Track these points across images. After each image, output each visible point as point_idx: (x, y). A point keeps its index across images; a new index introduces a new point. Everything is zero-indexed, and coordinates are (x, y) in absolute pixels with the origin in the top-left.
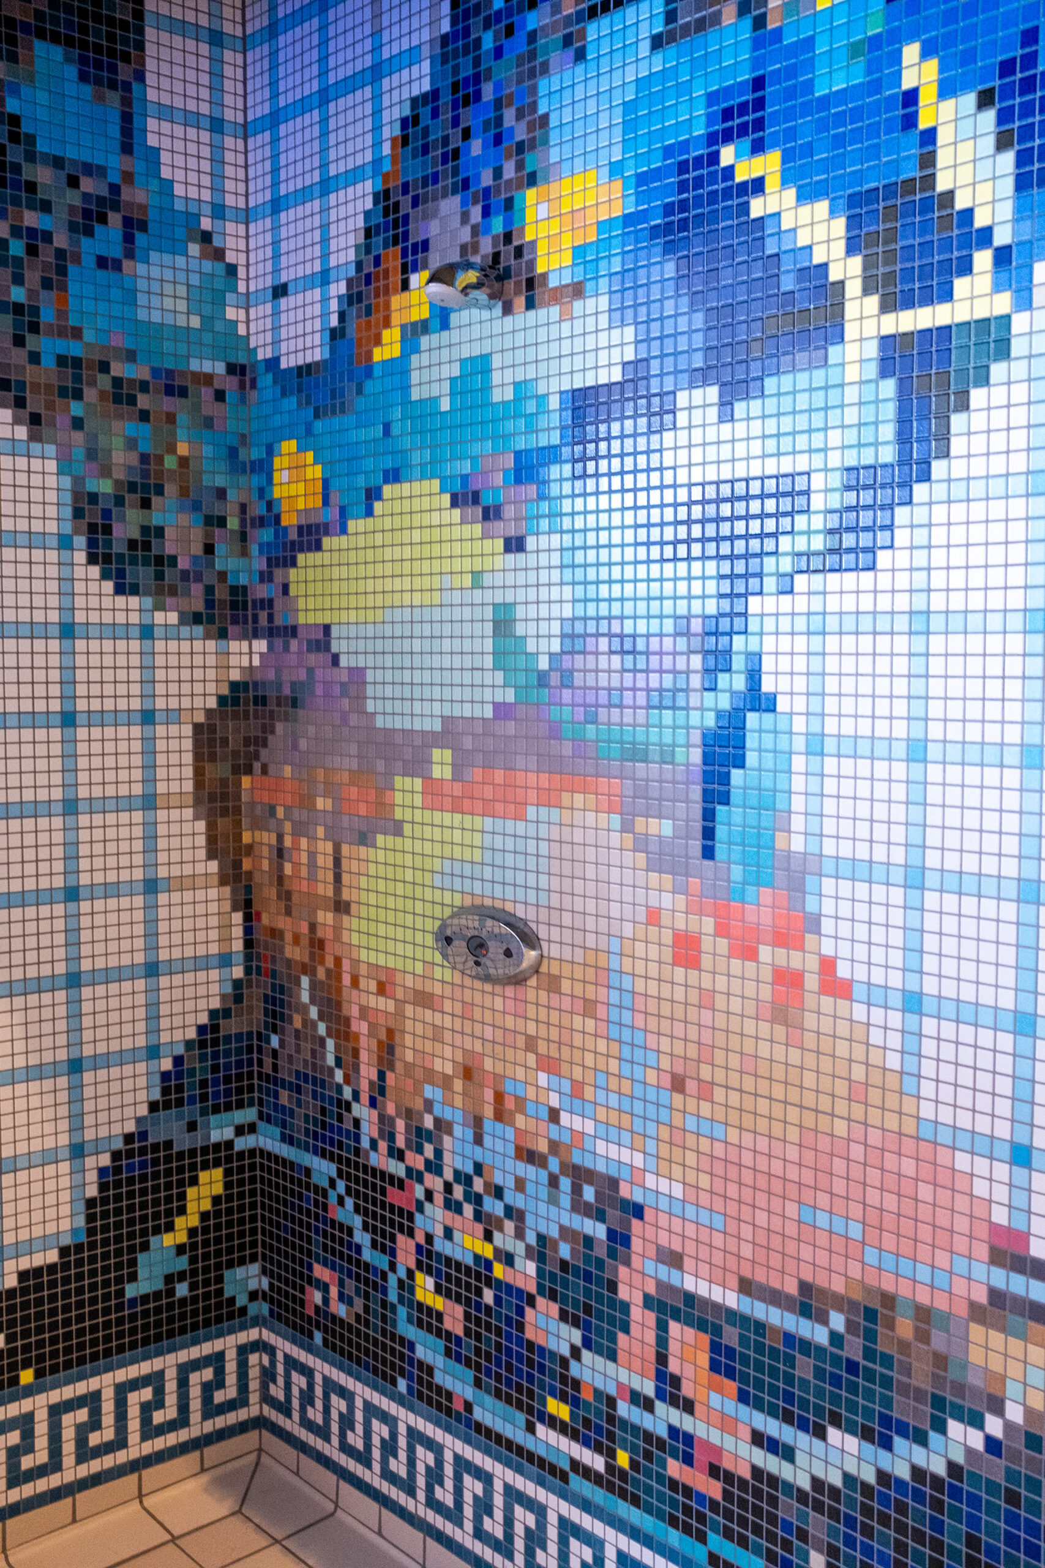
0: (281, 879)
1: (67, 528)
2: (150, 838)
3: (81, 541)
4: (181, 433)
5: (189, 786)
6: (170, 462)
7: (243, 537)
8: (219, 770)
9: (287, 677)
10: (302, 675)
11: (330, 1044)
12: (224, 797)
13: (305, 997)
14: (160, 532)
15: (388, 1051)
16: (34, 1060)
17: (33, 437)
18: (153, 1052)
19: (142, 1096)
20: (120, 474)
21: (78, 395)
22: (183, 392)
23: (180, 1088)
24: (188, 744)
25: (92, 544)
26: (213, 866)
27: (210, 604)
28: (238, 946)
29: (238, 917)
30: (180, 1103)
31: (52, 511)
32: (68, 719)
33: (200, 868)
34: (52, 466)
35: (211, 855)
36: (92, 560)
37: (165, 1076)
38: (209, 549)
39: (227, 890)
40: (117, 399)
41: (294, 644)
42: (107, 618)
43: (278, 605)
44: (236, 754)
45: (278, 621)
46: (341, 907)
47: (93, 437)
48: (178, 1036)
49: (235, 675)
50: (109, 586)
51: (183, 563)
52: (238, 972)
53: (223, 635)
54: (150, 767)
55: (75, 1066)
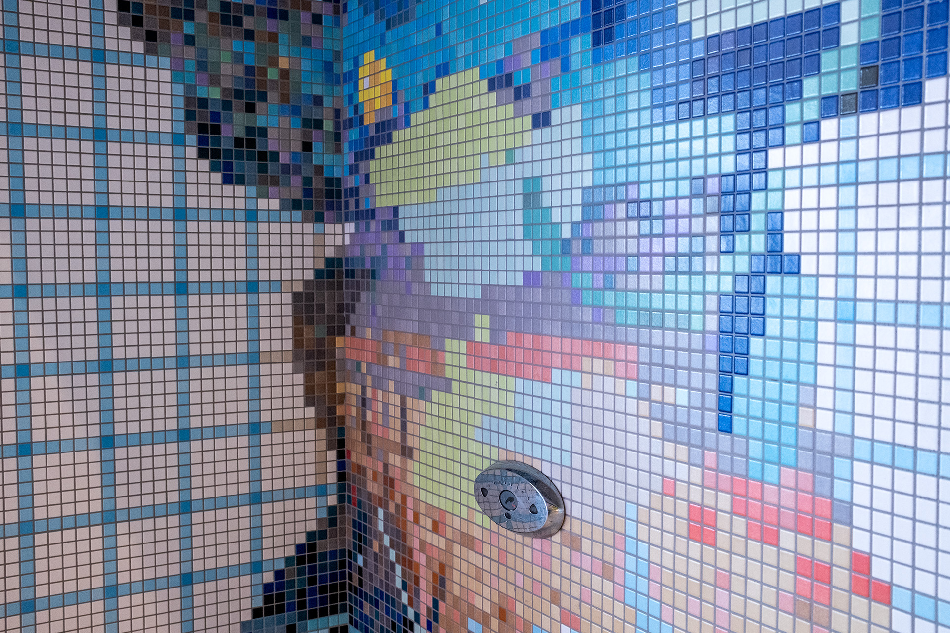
0: (364, 423)
1: (180, 128)
2: (255, 388)
3: (192, 139)
4: (282, 50)
5: (289, 345)
6: (272, 74)
7: (338, 137)
8: (318, 331)
9: (370, 252)
10: (378, 252)
11: (398, 568)
12: (321, 354)
13: (381, 527)
14: (263, 132)
15: (440, 581)
16: (149, 574)
17: (149, 51)
18: (256, 567)
19: (247, 604)
20: (227, 83)
21: (190, 16)
22: (284, 16)
23: (280, 597)
24: (288, 310)
25: (202, 141)
26: (311, 412)
27: (308, 192)
28: (332, 478)
29: (332, 455)
30: (280, 609)
31: (166, 114)
32: (181, 288)
33: (299, 414)
34: (166, 75)
35: (308, 403)
36: (202, 154)
37: (267, 587)
38: (307, 147)
39: (323, 432)
40: (225, 20)
41: (373, 225)
42: (216, 203)
43: (362, 194)
44: (331, 318)
45: (362, 207)
46: (407, 452)
47: (203, 52)
48: (279, 553)
49: (330, 253)
50: (217, 177)
51: (284, 158)
52: (332, 500)
53: (319, 218)
54: (254, 329)
55: (187, 579)
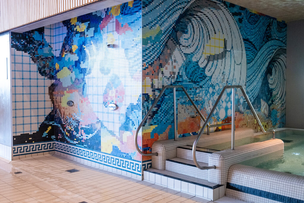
0: (56, 101)
1: (37, 70)
2: (45, 97)
3: (39, 72)
4: (47, 62)
5: (48, 92)
6: (46, 65)
7: (53, 71)
8: (51, 91)
9: (57, 83)
11: (60, 114)
12: (51, 93)
13: (58, 111)
14: (46, 71)
15: (64, 114)
17: (35, 63)
18: (45, 115)
19: (44, 119)
20: (42, 66)
21: (38, 59)
22: (48, 59)
23: (47, 119)
24: (48, 89)
27: (50, 77)
28: (53, 107)
29: (53, 104)
30: (47, 120)
32: (37, 86)
33: (49, 100)
34: (36, 65)
35: (50, 99)
36: (40, 73)
38: (50, 72)
39: (52, 102)
40: (42, 60)
41: (57, 80)
43: (56, 77)
44: (52, 90)
45: (56, 78)
46: (61, 102)
47: (40, 63)
49: (52, 83)
50: (41, 75)
51: (48, 73)
52: (53, 109)
53: (51, 79)
54: (45, 91)
55: (38, 116)
